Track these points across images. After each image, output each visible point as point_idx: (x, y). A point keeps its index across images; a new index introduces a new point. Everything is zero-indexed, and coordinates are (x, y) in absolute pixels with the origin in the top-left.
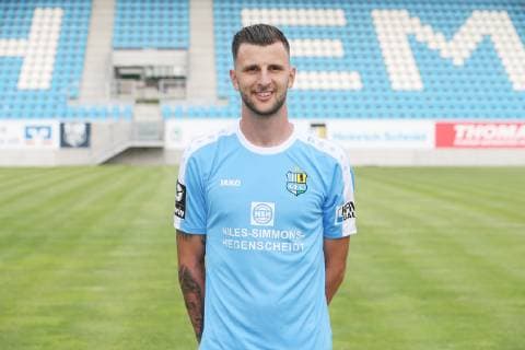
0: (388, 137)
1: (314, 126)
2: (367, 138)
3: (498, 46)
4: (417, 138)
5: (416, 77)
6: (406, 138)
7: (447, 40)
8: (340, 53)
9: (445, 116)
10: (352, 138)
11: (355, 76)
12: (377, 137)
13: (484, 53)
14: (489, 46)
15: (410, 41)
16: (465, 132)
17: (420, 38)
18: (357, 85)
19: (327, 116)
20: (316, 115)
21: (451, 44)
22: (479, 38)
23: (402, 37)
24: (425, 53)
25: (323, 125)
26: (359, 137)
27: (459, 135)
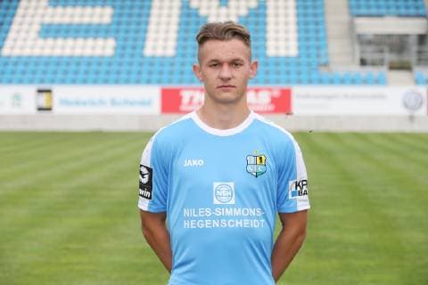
0: (114, 102)
1: (40, 91)
2: (93, 103)
3: (270, 11)
4: (143, 103)
5: (172, 44)
6: (131, 103)
7: (220, 6)
8: (107, 19)
9: (181, 81)
10: (77, 103)
11: (111, 43)
12: (102, 102)
13: (252, 19)
14: (261, 11)
15: (182, 8)
16: (192, 98)
17: (194, 4)
18: (109, 51)
19: (53, 81)
20: (42, 81)
21: (223, 11)
22: (253, 4)
23: (177, 4)
24: (193, 19)
25: (49, 91)
26: (85, 103)
27: (185, 100)
